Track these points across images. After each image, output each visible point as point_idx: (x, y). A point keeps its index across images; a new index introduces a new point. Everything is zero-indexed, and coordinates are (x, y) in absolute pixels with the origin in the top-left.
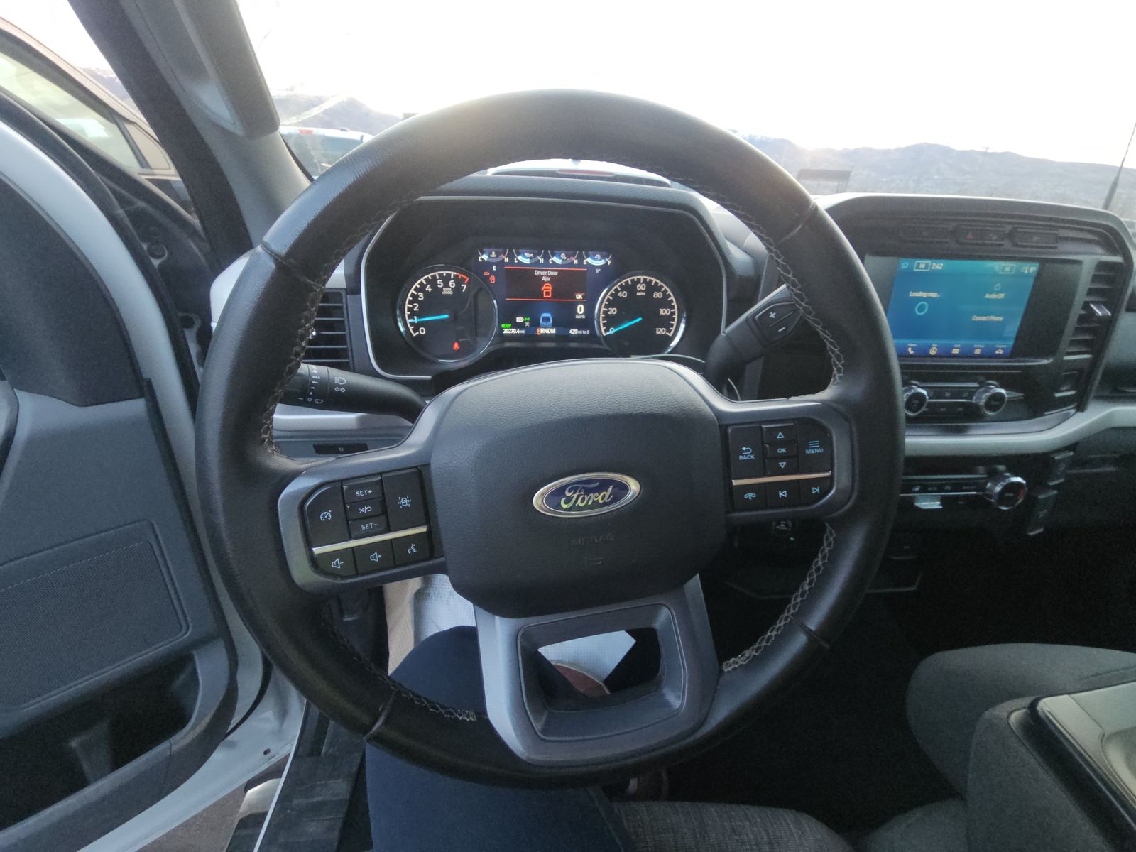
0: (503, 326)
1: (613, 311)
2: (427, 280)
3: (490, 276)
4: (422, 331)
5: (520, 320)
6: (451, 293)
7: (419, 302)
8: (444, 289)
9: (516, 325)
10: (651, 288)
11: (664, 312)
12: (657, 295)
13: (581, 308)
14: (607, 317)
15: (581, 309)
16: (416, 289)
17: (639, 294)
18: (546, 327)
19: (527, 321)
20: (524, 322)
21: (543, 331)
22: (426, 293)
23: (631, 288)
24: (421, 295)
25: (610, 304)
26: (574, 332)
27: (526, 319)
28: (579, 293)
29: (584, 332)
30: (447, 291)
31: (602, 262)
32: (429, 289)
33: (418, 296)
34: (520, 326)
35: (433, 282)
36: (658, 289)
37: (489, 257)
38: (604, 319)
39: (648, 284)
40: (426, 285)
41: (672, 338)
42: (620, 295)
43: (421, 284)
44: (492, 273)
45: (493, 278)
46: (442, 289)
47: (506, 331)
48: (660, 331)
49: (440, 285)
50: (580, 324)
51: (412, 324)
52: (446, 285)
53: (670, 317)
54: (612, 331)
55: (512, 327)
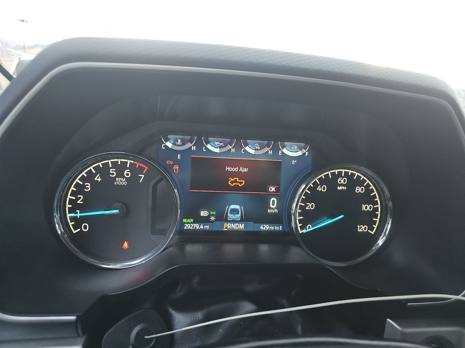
0: (185, 220)
1: (311, 206)
2: (97, 168)
3: (173, 165)
4: (85, 227)
5: (204, 213)
6: (125, 183)
7: (84, 194)
8: (117, 179)
9: (199, 220)
10: (353, 182)
11: (366, 208)
12: (359, 190)
13: (273, 201)
14: (304, 212)
15: (273, 204)
16: (82, 179)
17: (340, 188)
18: (234, 221)
19: (213, 215)
20: (209, 216)
21: (229, 226)
22: (94, 184)
23: (331, 182)
24: (89, 186)
25: (308, 198)
26: (265, 227)
27: (211, 213)
28: (273, 185)
29: (277, 228)
30: (121, 181)
31: (299, 153)
32: (98, 179)
33: (84, 186)
34: (206, 220)
35: (104, 171)
36: (361, 183)
37: (174, 144)
38: (300, 214)
39: (350, 177)
40: (95, 175)
41: (376, 237)
42: (319, 189)
43: (90, 172)
44: (176, 162)
45: (176, 167)
46: (114, 179)
47: (188, 227)
48: (362, 229)
49: (113, 174)
50: (273, 219)
51: (72, 219)
52: (120, 174)
53: (373, 214)
54: (310, 228)
55: (194, 222)
